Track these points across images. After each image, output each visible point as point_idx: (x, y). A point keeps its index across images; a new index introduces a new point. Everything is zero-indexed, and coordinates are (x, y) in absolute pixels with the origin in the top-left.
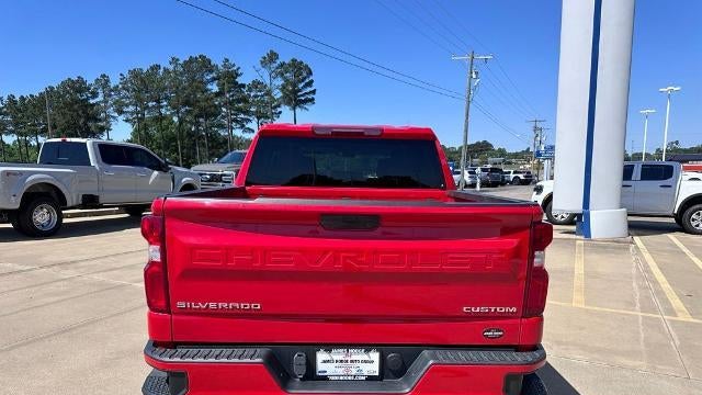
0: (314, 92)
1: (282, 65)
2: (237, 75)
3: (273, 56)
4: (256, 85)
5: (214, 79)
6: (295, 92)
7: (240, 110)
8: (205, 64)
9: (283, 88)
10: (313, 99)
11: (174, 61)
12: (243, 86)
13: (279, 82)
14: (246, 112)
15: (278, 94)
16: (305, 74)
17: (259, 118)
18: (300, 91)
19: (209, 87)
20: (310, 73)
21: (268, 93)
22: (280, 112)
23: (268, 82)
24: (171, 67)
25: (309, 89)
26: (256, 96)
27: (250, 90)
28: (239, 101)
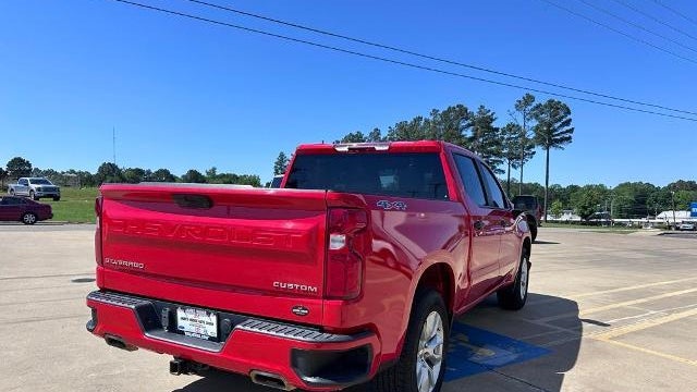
0: (571, 131)
1: (538, 107)
2: (492, 120)
3: (529, 99)
4: (511, 128)
5: (469, 125)
6: (550, 132)
7: (492, 152)
8: (462, 112)
9: (537, 129)
10: (570, 138)
11: (435, 112)
12: (497, 130)
13: (534, 123)
14: (498, 154)
15: (531, 135)
16: (562, 114)
17: (510, 159)
18: (556, 130)
19: (464, 133)
20: (568, 112)
21: (522, 135)
22: (534, 153)
23: (521, 124)
24: (431, 118)
25: (566, 128)
26: (508, 139)
27: (504, 132)
28: (491, 144)
